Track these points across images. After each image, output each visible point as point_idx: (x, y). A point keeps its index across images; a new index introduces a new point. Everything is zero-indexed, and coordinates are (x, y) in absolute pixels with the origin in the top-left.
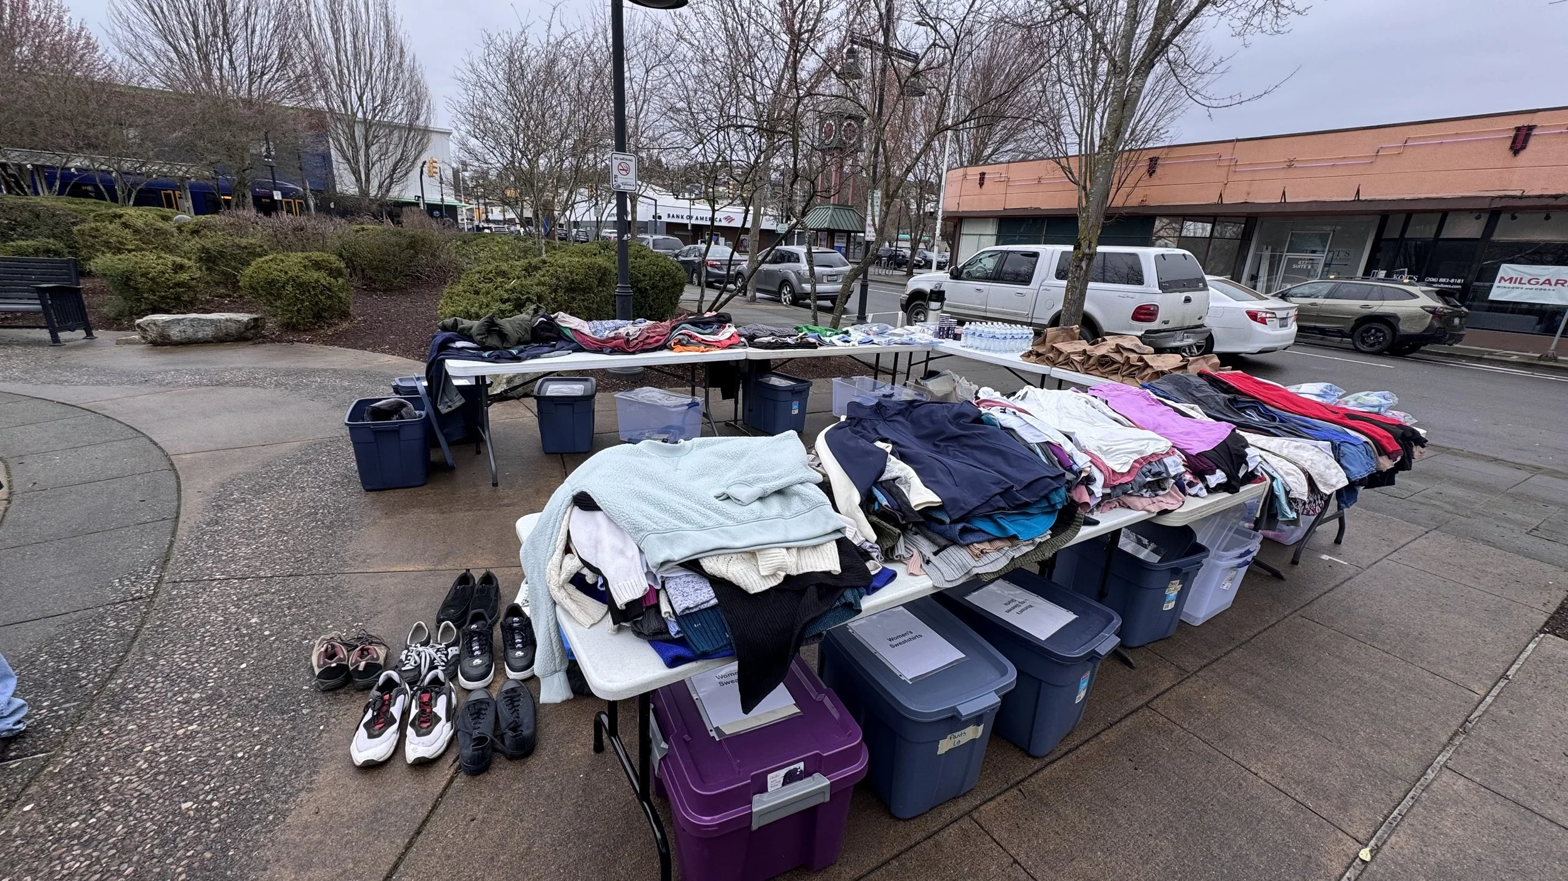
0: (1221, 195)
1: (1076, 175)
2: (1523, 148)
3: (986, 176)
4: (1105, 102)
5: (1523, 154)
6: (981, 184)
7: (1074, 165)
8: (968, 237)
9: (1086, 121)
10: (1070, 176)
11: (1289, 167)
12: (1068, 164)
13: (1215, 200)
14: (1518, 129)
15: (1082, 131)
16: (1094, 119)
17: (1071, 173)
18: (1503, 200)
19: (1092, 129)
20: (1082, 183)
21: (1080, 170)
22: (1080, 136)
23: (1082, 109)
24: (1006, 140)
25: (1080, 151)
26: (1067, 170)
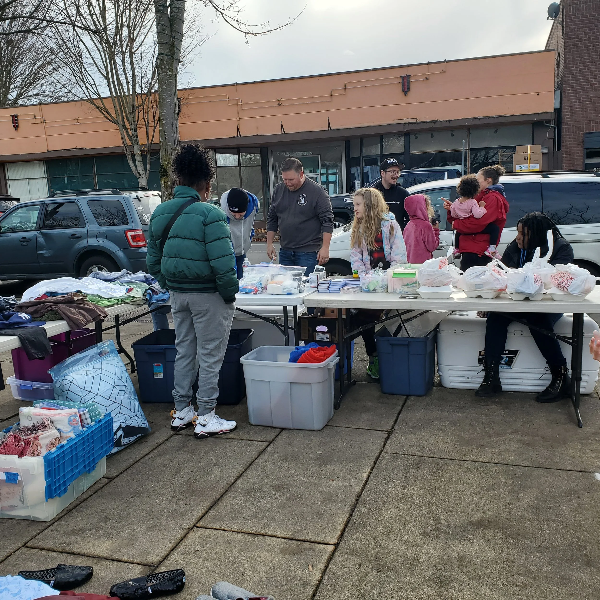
0: (238, 129)
1: (114, 115)
2: (409, 90)
3: (19, 118)
4: (122, 46)
5: (410, 94)
6: (16, 127)
7: (109, 106)
8: (16, 182)
9: (109, 65)
10: (108, 116)
11: (279, 105)
12: (103, 104)
13: (234, 134)
14: (402, 77)
15: (107, 73)
16: (115, 63)
17: (108, 113)
18: (410, 125)
19: (116, 72)
20: (121, 122)
21: (116, 111)
22: (107, 78)
23: (102, 53)
24: (31, 84)
25: (111, 92)
26: (103, 110)
